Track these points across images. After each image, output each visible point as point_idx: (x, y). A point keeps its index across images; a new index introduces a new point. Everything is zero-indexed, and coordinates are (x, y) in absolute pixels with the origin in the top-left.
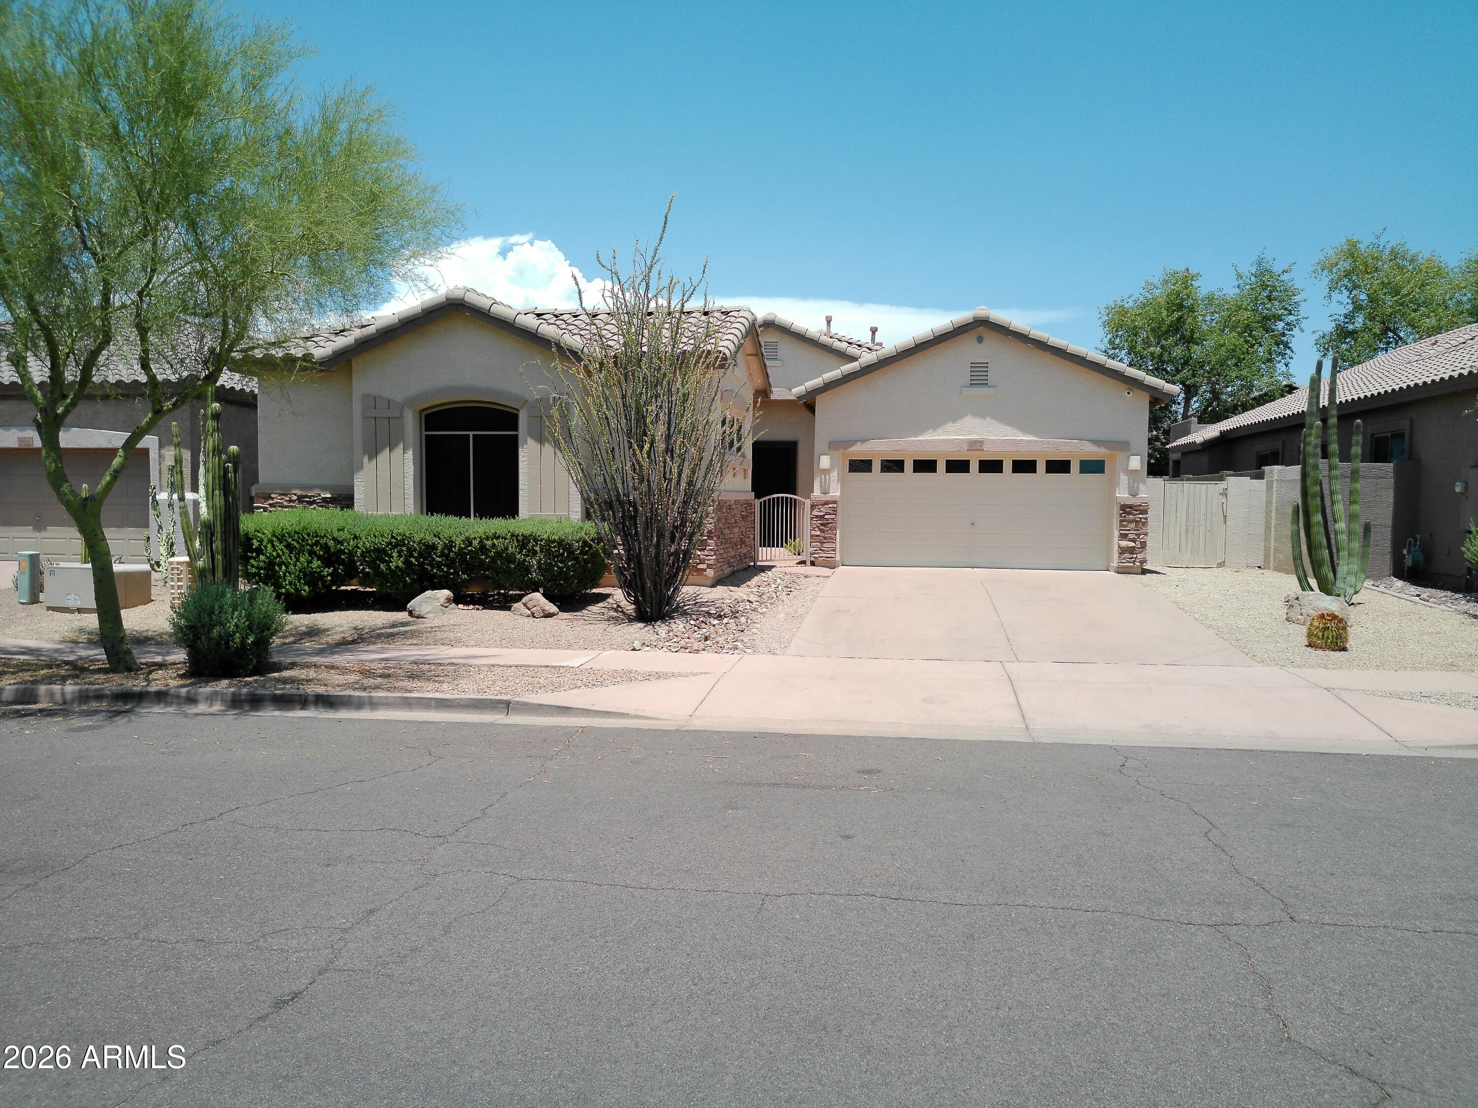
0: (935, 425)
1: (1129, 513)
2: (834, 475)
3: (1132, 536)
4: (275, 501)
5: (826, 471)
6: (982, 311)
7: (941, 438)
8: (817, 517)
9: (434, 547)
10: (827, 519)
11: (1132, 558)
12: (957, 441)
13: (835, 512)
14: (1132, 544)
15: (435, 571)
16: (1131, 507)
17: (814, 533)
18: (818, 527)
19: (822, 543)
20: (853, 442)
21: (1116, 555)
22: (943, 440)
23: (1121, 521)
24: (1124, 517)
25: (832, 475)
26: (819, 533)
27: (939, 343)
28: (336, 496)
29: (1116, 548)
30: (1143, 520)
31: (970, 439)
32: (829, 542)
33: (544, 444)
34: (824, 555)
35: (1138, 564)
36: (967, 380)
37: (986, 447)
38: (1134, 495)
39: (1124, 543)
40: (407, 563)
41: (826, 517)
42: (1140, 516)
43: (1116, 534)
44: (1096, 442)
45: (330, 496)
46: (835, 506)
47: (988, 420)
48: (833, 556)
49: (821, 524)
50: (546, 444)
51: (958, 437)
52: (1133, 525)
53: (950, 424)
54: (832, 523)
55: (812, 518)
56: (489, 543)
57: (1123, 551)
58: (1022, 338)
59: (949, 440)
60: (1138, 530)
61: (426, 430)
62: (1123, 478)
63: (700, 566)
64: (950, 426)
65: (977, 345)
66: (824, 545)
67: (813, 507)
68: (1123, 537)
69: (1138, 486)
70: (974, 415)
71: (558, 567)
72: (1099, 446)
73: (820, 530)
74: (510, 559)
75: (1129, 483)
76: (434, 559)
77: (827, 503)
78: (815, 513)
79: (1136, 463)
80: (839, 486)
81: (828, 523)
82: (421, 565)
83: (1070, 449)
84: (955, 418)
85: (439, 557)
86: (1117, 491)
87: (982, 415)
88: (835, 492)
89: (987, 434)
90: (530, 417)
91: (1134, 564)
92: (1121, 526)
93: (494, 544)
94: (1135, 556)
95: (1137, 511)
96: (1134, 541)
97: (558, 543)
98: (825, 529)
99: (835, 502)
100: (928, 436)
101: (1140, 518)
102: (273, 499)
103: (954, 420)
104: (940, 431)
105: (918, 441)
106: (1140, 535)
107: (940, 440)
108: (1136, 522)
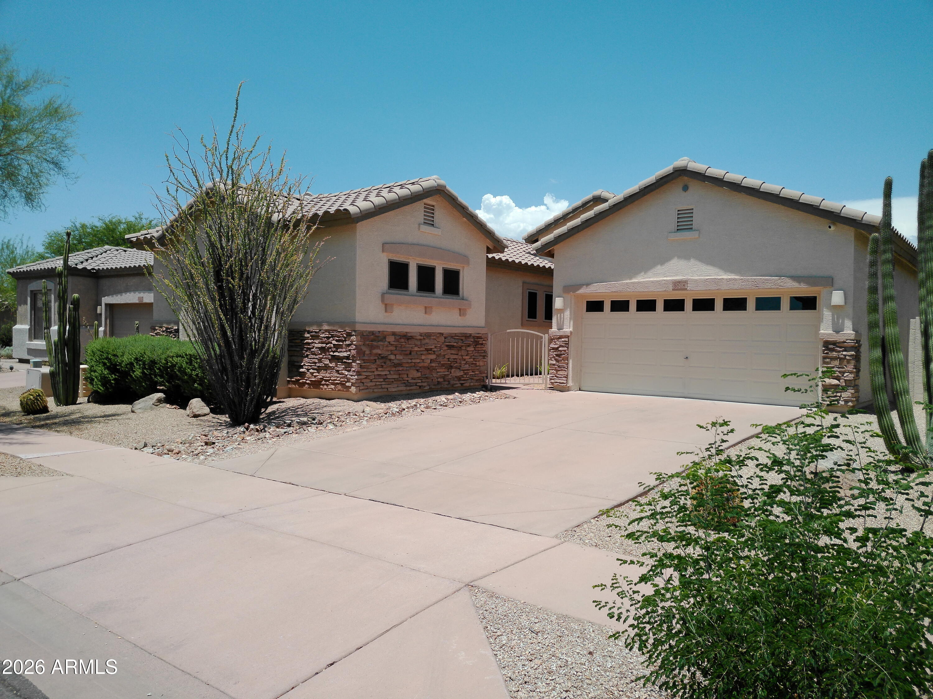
0: (646, 268)
1: (833, 350)
2: (567, 313)
3: (837, 374)
5: (561, 311)
6: (680, 162)
7: (652, 279)
8: (553, 349)
10: (561, 351)
11: (836, 396)
12: (664, 282)
13: (567, 344)
14: (835, 382)
16: (834, 343)
17: (551, 362)
18: (554, 357)
19: (557, 371)
20: (580, 286)
21: (819, 392)
22: (652, 282)
23: (824, 358)
24: (827, 353)
25: (565, 314)
26: (554, 362)
27: (644, 195)
29: (819, 385)
30: (847, 357)
31: (675, 280)
32: (562, 370)
34: (558, 381)
35: (842, 403)
36: (674, 226)
37: (690, 287)
38: (837, 331)
39: (829, 380)
41: (560, 349)
42: (844, 353)
43: (820, 371)
44: (796, 278)
46: (567, 340)
47: (693, 261)
48: (565, 382)
49: (557, 355)
51: (665, 279)
52: (837, 363)
53: (659, 267)
54: (564, 354)
55: (549, 350)
57: (827, 388)
58: (718, 182)
59: (657, 281)
60: (843, 368)
62: (828, 314)
64: (659, 269)
65: (683, 194)
66: (559, 372)
67: (551, 340)
68: (828, 373)
69: (843, 323)
70: (680, 257)
72: (799, 282)
73: (556, 360)
75: (833, 319)
77: (561, 337)
78: (552, 345)
79: (839, 298)
80: (572, 323)
81: (561, 354)
83: (769, 285)
84: (663, 261)
87: (687, 257)
88: (568, 329)
89: (691, 275)
91: (838, 403)
92: (824, 362)
94: (839, 394)
95: (841, 347)
96: (838, 378)
98: (560, 359)
99: (568, 337)
100: (640, 279)
101: (845, 356)
102: (156, 330)
103: (662, 263)
104: (650, 273)
105: (632, 283)
106: (844, 373)
107: (649, 281)
108: (841, 359)
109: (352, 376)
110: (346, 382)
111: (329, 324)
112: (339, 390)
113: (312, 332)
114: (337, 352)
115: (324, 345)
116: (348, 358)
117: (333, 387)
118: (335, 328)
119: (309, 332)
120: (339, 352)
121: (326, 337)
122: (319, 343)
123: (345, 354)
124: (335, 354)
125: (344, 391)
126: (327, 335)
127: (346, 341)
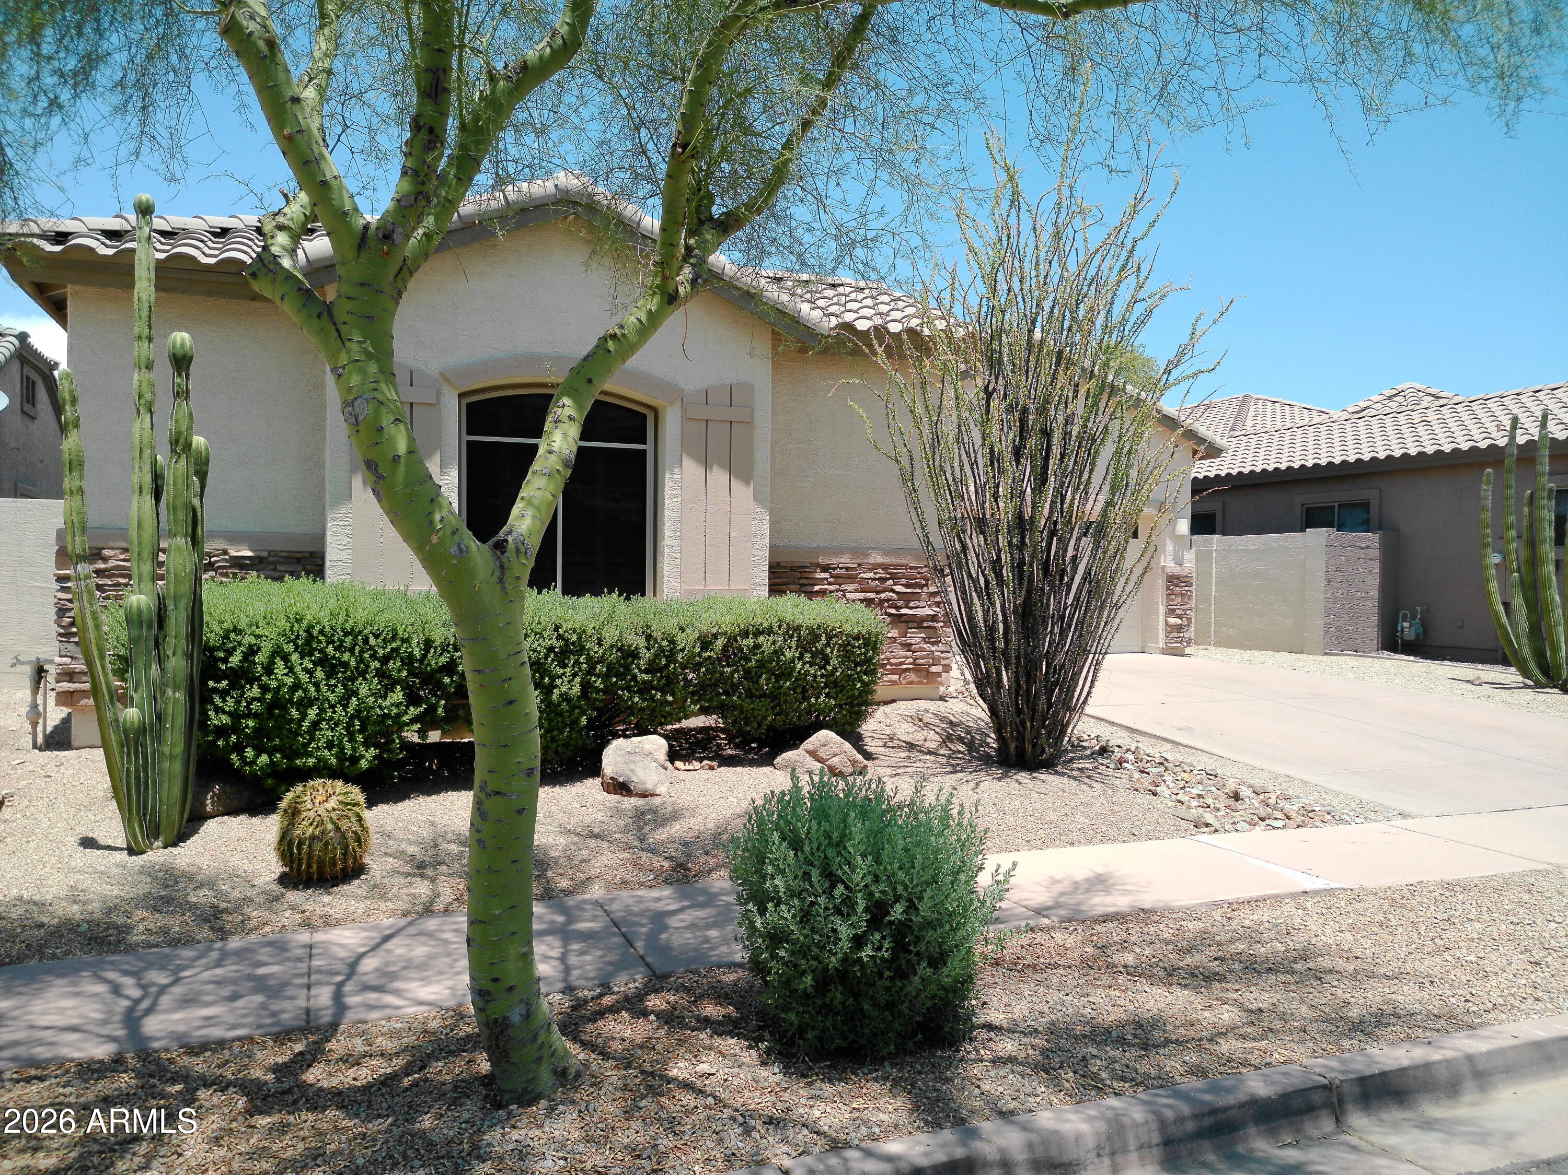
1: (1176, 585)
3: (1179, 612)
4: (112, 563)
9: (634, 655)
11: (1177, 637)
14: (1179, 621)
15: (637, 699)
16: (1178, 578)
21: (1162, 634)
23: (1168, 595)
24: (1171, 589)
28: (265, 554)
29: (1161, 625)
30: (1188, 593)
33: (711, 468)
35: (1185, 644)
38: (1179, 563)
39: (1173, 621)
40: (586, 686)
42: (1186, 588)
43: (1162, 610)
45: (249, 554)
50: (716, 468)
52: (1179, 599)
56: (748, 642)
57: (1170, 629)
60: (1184, 605)
61: (468, 434)
62: (1169, 544)
63: (934, 669)
68: (1170, 612)
69: (1185, 554)
71: (862, 682)
74: (785, 672)
75: (1175, 550)
76: (634, 678)
79: (1183, 526)
82: (609, 690)
85: (647, 671)
86: (1162, 559)
90: (686, 419)
91: (1180, 644)
92: (1168, 599)
93: (757, 646)
94: (1181, 634)
95: (1183, 582)
96: (1180, 617)
97: (864, 639)
101: (1186, 591)
102: (105, 559)
106: (1186, 610)
108: (1183, 595)
109: (942, 652)
110: (930, 666)
111: (887, 552)
112: (911, 683)
113: (834, 569)
114: (907, 607)
115: (873, 595)
116: (933, 618)
117: (895, 677)
118: (901, 561)
119: (825, 569)
120: (911, 608)
121: (880, 579)
122: (856, 591)
123: (928, 611)
124: (903, 611)
125: (922, 683)
126: (881, 574)
127: (927, 585)
